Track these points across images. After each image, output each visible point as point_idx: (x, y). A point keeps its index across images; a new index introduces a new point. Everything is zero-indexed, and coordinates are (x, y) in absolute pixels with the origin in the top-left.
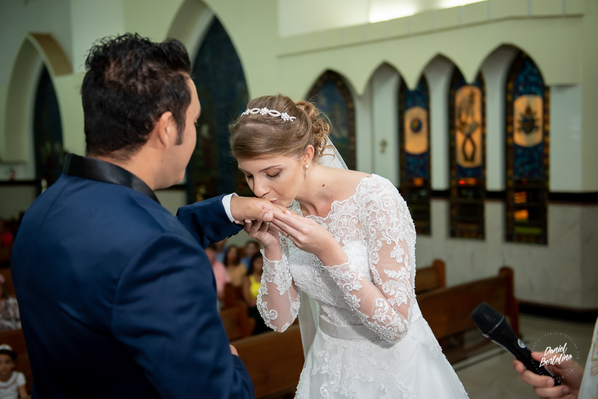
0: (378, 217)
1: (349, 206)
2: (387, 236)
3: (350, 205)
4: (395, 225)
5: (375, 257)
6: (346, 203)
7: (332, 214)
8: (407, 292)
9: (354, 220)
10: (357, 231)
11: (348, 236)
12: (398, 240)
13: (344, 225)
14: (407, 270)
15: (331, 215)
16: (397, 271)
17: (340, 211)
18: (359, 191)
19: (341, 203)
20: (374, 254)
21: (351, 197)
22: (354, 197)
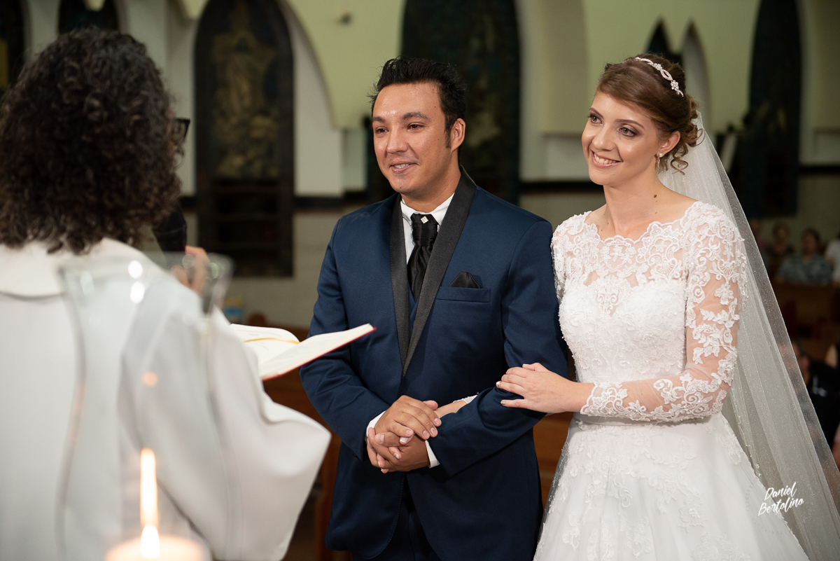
0: (712, 245)
1: (671, 230)
2: (718, 269)
3: (673, 229)
4: (729, 259)
5: (698, 294)
6: (669, 227)
7: (645, 236)
8: (722, 342)
9: (674, 248)
10: (673, 262)
11: (659, 265)
12: (729, 278)
13: (659, 252)
14: (730, 317)
15: (644, 238)
16: (716, 314)
17: (658, 235)
18: (688, 215)
19: (662, 225)
20: (698, 290)
21: (676, 221)
22: (682, 220)
